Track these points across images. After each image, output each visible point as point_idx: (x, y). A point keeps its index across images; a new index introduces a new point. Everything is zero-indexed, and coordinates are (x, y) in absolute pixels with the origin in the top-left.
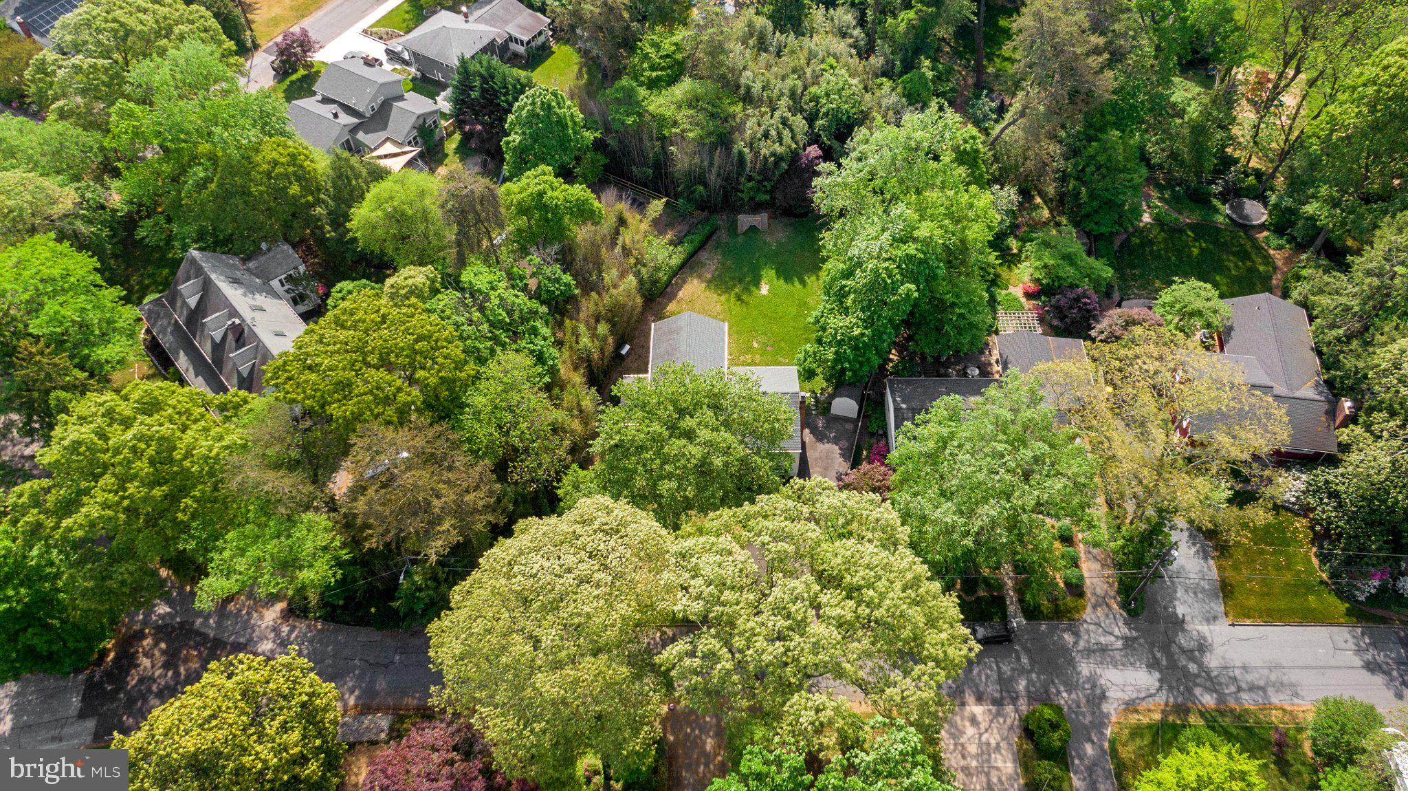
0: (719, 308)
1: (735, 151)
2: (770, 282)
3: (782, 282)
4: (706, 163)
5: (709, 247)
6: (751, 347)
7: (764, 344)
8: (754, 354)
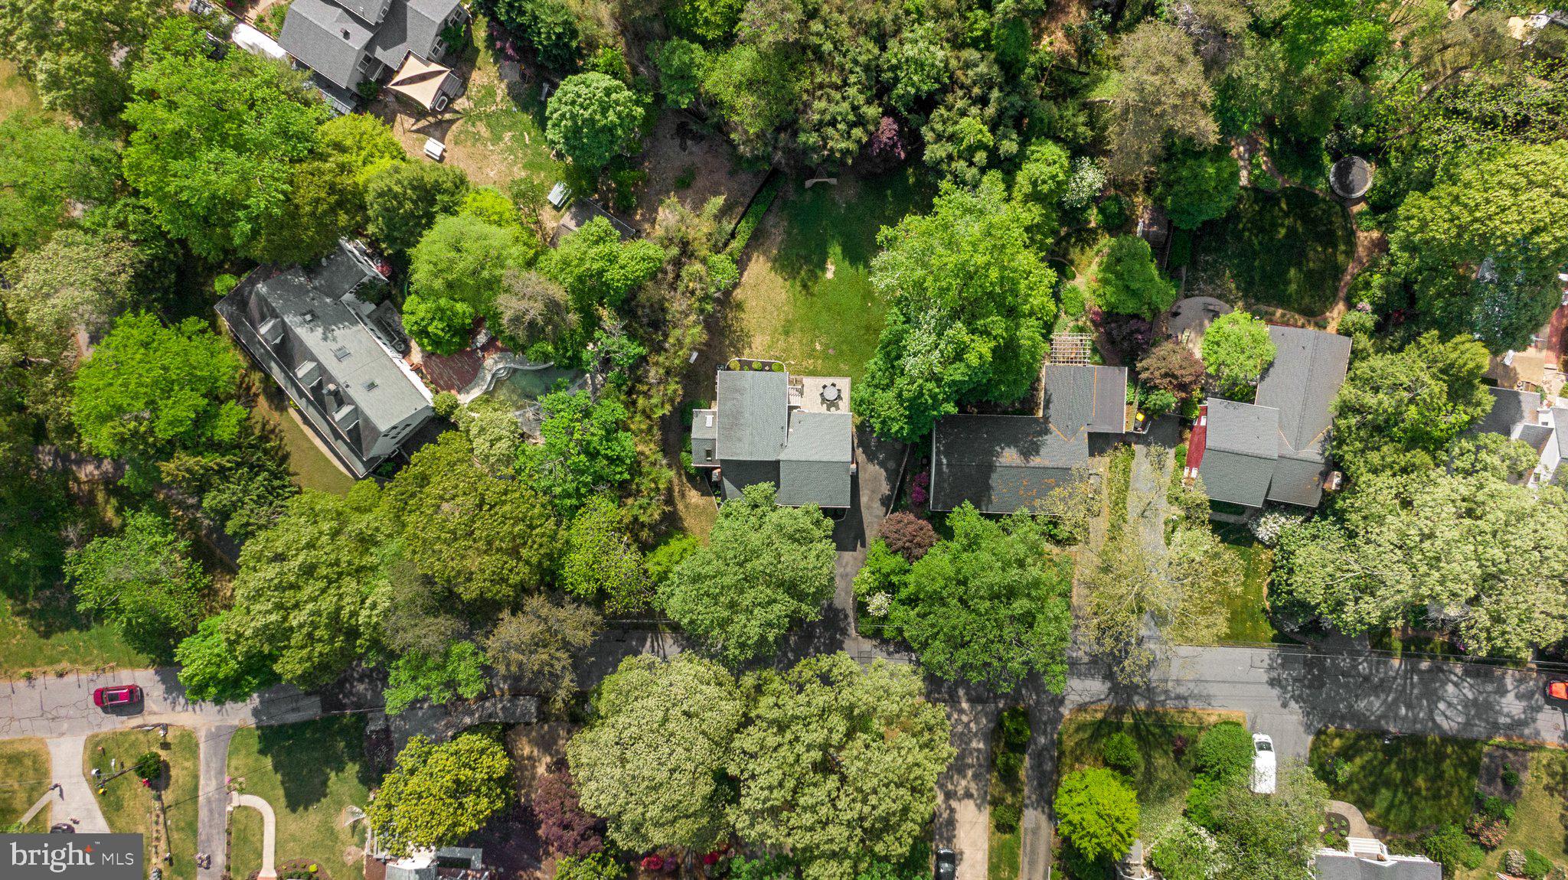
0: (784, 296)
2: (837, 264)
3: (846, 261)
5: (774, 208)
6: (814, 350)
7: (826, 346)
8: (816, 358)
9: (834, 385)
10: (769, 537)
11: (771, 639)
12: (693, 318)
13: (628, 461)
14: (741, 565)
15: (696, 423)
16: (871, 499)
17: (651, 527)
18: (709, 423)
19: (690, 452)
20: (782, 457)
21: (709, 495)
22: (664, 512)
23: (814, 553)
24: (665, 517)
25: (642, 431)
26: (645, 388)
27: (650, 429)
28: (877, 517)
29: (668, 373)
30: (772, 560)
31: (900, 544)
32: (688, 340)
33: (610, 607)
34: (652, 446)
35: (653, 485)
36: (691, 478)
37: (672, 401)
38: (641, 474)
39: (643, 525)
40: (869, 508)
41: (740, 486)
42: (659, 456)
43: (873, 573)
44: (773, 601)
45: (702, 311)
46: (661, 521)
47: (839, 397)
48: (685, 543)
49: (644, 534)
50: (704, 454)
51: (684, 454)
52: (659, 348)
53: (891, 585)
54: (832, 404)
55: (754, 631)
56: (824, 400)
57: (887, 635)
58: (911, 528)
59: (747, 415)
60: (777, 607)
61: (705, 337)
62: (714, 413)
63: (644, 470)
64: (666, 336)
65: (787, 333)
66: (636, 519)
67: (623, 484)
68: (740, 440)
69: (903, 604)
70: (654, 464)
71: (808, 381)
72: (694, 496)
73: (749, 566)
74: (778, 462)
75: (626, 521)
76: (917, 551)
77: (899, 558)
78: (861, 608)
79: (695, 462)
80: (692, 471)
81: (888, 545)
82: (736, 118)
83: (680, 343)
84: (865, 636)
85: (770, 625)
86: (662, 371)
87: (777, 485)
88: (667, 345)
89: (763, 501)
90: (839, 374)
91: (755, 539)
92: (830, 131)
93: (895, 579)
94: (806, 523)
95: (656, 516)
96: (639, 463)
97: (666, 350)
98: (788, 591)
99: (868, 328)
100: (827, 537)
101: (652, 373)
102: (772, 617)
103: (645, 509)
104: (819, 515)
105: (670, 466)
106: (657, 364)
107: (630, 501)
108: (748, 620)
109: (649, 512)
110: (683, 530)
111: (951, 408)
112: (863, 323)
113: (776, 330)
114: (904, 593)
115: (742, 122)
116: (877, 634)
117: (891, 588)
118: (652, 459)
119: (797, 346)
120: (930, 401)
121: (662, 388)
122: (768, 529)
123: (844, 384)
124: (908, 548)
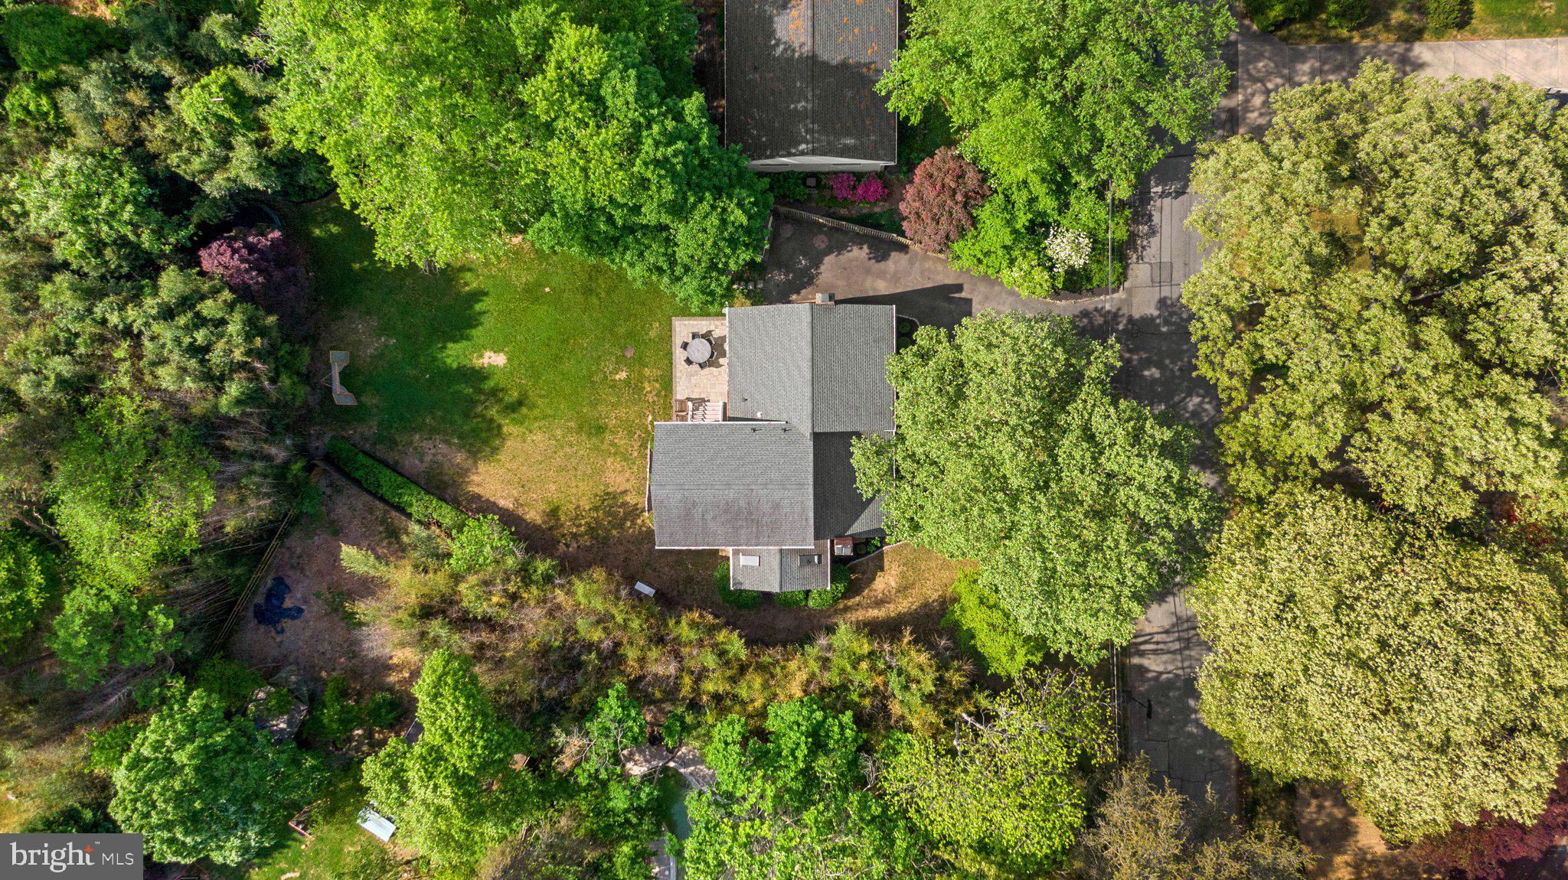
0: (538, 437)
1: (235, 412)
2: (480, 350)
3: (475, 332)
4: (258, 465)
5: (392, 456)
6: (627, 382)
7: (621, 361)
8: (641, 379)
9: (685, 346)
10: (954, 445)
11: (1167, 435)
12: (560, 596)
13: (819, 715)
14: (1014, 499)
15: (752, 584)
16: (882, 275)
17: (943, 666)
18: (753, 561)
19: (807, 593)
20: (806, 429)
21: (881, 557)
22: (916, 642)
23: (983, 356)
24: (923, 639)
25: (765, 686)
26: (687, 680)
27: (762, 668)
28: (911, 263)
29: (660, 640)
30: (1002, 437)
31: (958, 212)
32: (598, 604)
33: (1105, 753)
34: (793, 665)
35: (864, 665)
36: (854, 589)
37: (712, 630)
38: (844, 687)
39: (940, 682)
40: (895, 278)
41: (861, 505)
42: (812, 651)
43: (1012, 262)
44: (1088, 435)
45: (548, 579)
46: (931, 646)
47: (707, 336)
48: (970, 601)
49: (956, 679)
50: (807, 570)
51: (811, 603)
52: (613, 658)
53: (1032, 228)
54: (717, 348)
55: (1155, 469)
56: (711, 362)
57: (1122, 234)
58: (930, 194)
59: (731, 494)
60: (1099, 425)
61: (599, 574)
62: (736, 553)
63: (837, 681)
64: (590, 647)
65: (600, 430)
66: (929, 698)
67: (862, 721)
68: (776, 506)
69: (1067, 205)
70: (825, 663)
71: (681, 391)
72: (885, 582)
73: (1015, 482)
74: (817, 437)
75: (933, 718)
76: (972, 178)
77: (985, 213)
78: (1075, 282)
79: (821, 586)
80: (841, 587)
81: (962, 233)
82: (193, 528)
83: (603, 620)
84: (1123, 277)
85: (1136, 437)
86: (654, 653)
87: (858, 435)
88: (607, 644)
89: (885, 461)
90: (667, 337)
91: (960, 472)
92: (216, 357)
93: (1022, 220)
94: (924, 377)
95: (923, 658)
96: (824, 691)
97: (617, 645)
98: (1062, 405)
99: (588, 291)
100: (951, 337)
101: (660, 669)
102: (1120, 432)
103: (910, 679)
104: (909, 355)
105: (831, 630)
106: (642, 660)
107: (896, 709)
108: (1128, 481)
109: (914, 672)
110: (947, 603)
111: (693, 104)
112: (580, 298)
113: (596, 448)
114: (1047, 204)
115: (197, 516)
116: (1122, 252)
117: (1038, 229)
118: (814, 666)
119: (622, 412)
120: (680, 145)
121: (685, 651)
122: (937, 448)
123: (683, 328)
124: (966, 196)
